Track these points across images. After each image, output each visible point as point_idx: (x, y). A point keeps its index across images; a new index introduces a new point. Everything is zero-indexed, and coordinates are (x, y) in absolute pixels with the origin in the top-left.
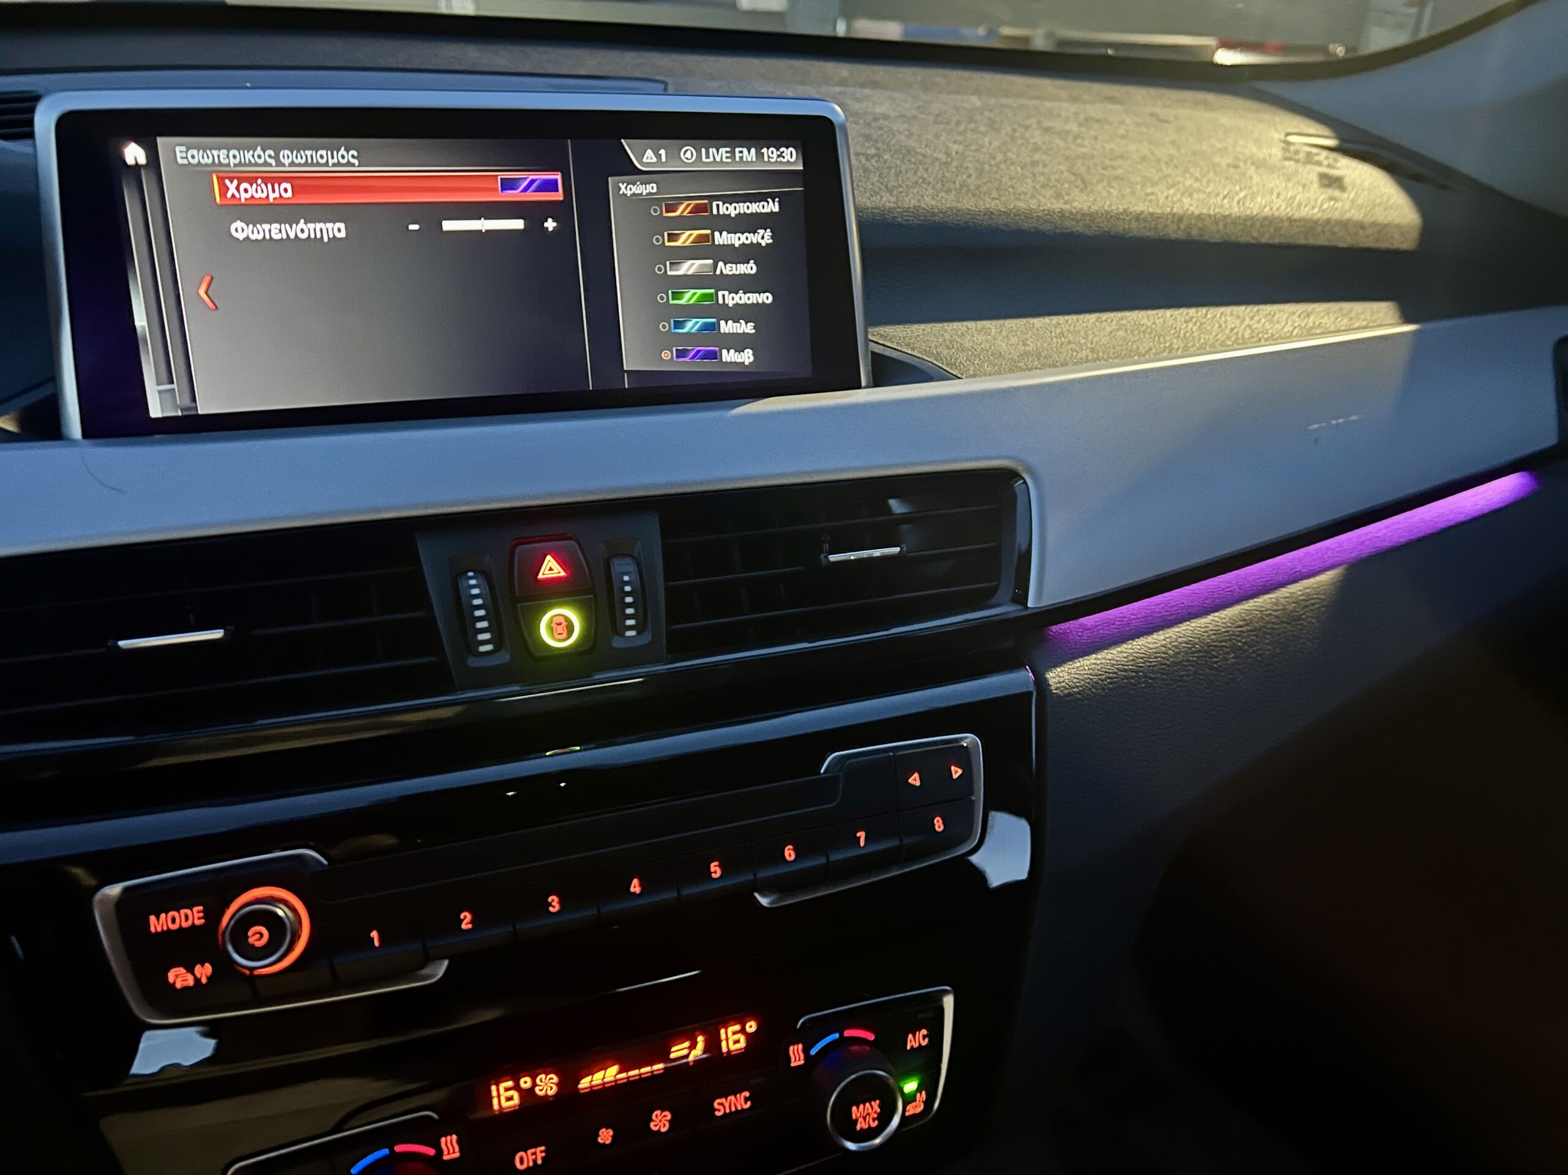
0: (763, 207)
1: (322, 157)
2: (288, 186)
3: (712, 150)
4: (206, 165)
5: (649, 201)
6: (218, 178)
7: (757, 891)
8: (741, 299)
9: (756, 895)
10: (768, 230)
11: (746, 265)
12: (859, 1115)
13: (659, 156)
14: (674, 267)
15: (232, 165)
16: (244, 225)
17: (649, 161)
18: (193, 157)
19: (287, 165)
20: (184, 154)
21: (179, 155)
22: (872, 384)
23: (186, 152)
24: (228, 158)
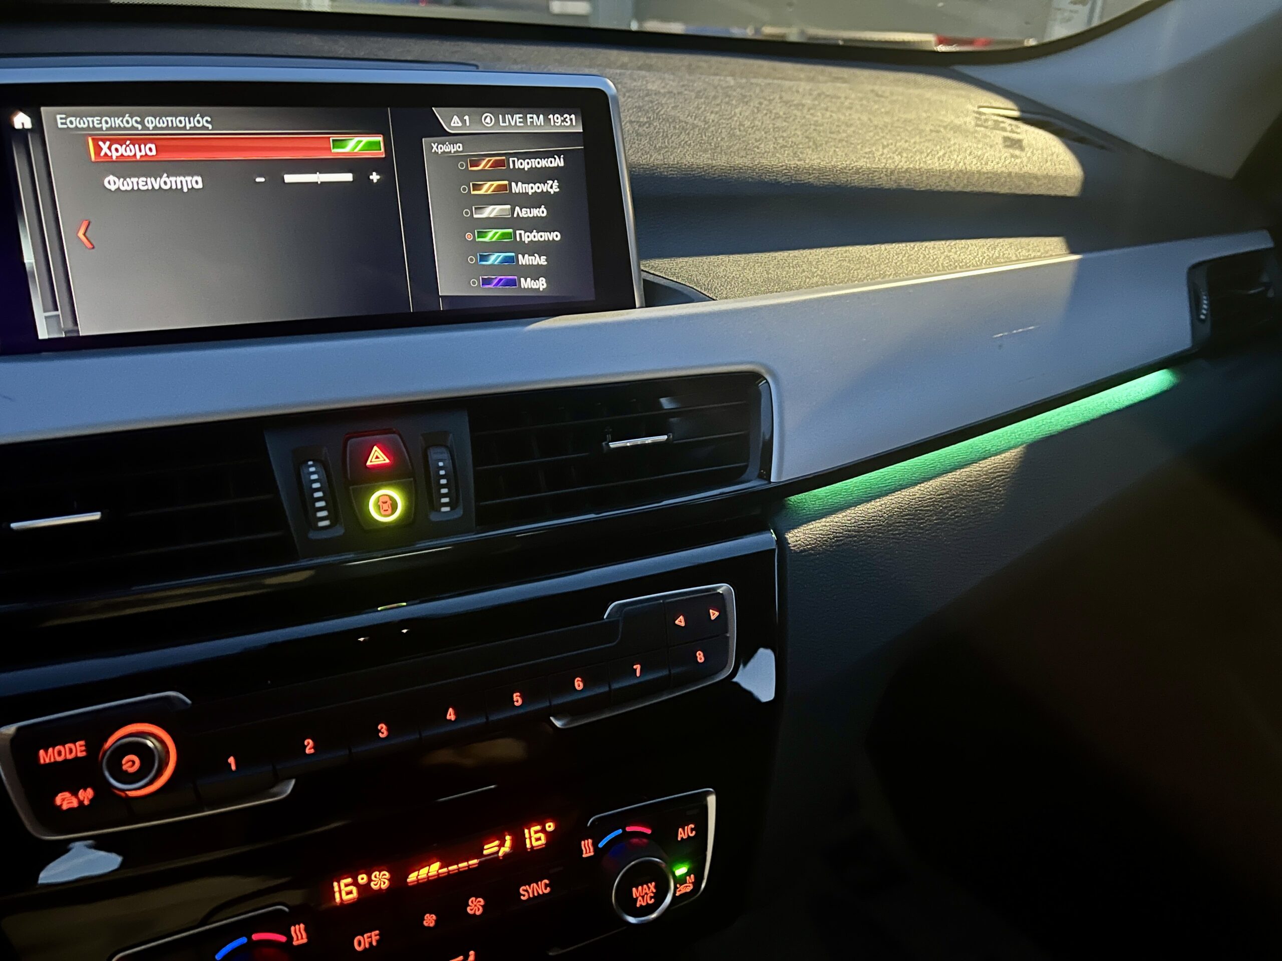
0: (551, 162)
1: (180, 122)
2: (153, 146)
3: (508, 117)
4: (83, 129)
5: (457, 157)
6: (93, 139)
7: (552, 716)
8: (535, 237)
9: (552, 718)
10: (556, 181)
11: (538, 209)
12: (638, 895)
13: (464, 122)
14: (478, 211)
15: (104, 129)
16: (116, 179)
17: (456, 125)
18: (71, 122)
19: (151, 128)
20: (64, 121)
21: (59, 121)
22: (644, 305)
23: (65, 119)
24: (101, 123)
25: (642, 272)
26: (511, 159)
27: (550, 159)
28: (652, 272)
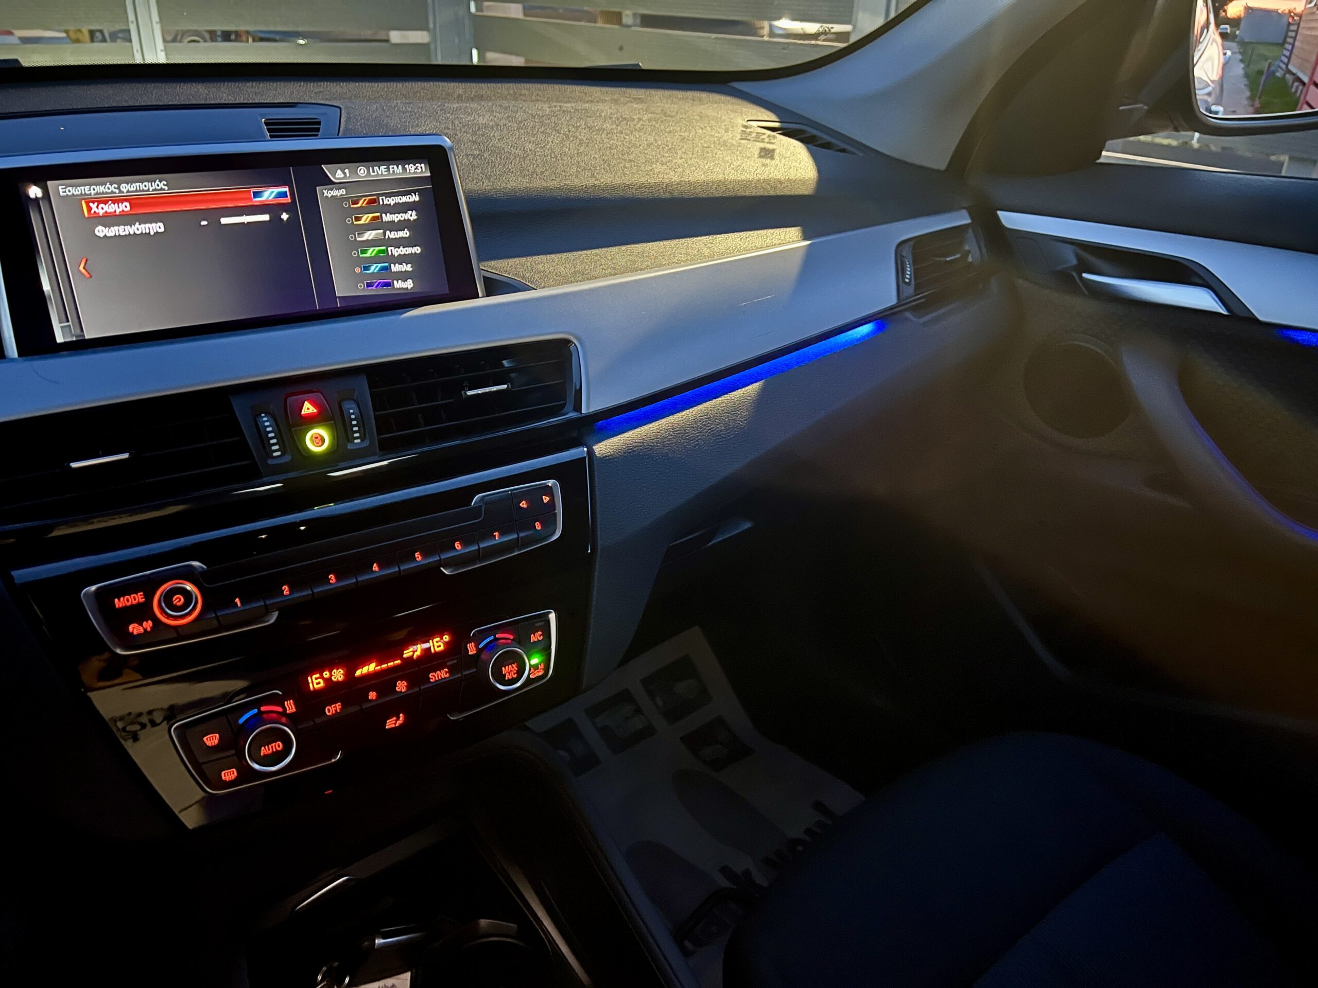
2: (127, 204)
3: (376, 168)
4: (77, 195)
5: (342, 199)
6: (86, 202)
7: (442, 567)
12: (507, 671)
13: (345, 174)
14: (360, 236)
15: (92, 194)
16: (103, 228)
17: (339, 176)
18: (69, 191)
19: (125, 192)
20: (64, 190)
21: (61, 191)
22: (485, 295)
23: (65, 188)
24: (90, 190)
25: (482, 271)
26: (380, 198)
27: (408, 196)
28: (490, 270)
